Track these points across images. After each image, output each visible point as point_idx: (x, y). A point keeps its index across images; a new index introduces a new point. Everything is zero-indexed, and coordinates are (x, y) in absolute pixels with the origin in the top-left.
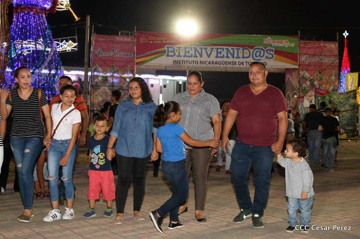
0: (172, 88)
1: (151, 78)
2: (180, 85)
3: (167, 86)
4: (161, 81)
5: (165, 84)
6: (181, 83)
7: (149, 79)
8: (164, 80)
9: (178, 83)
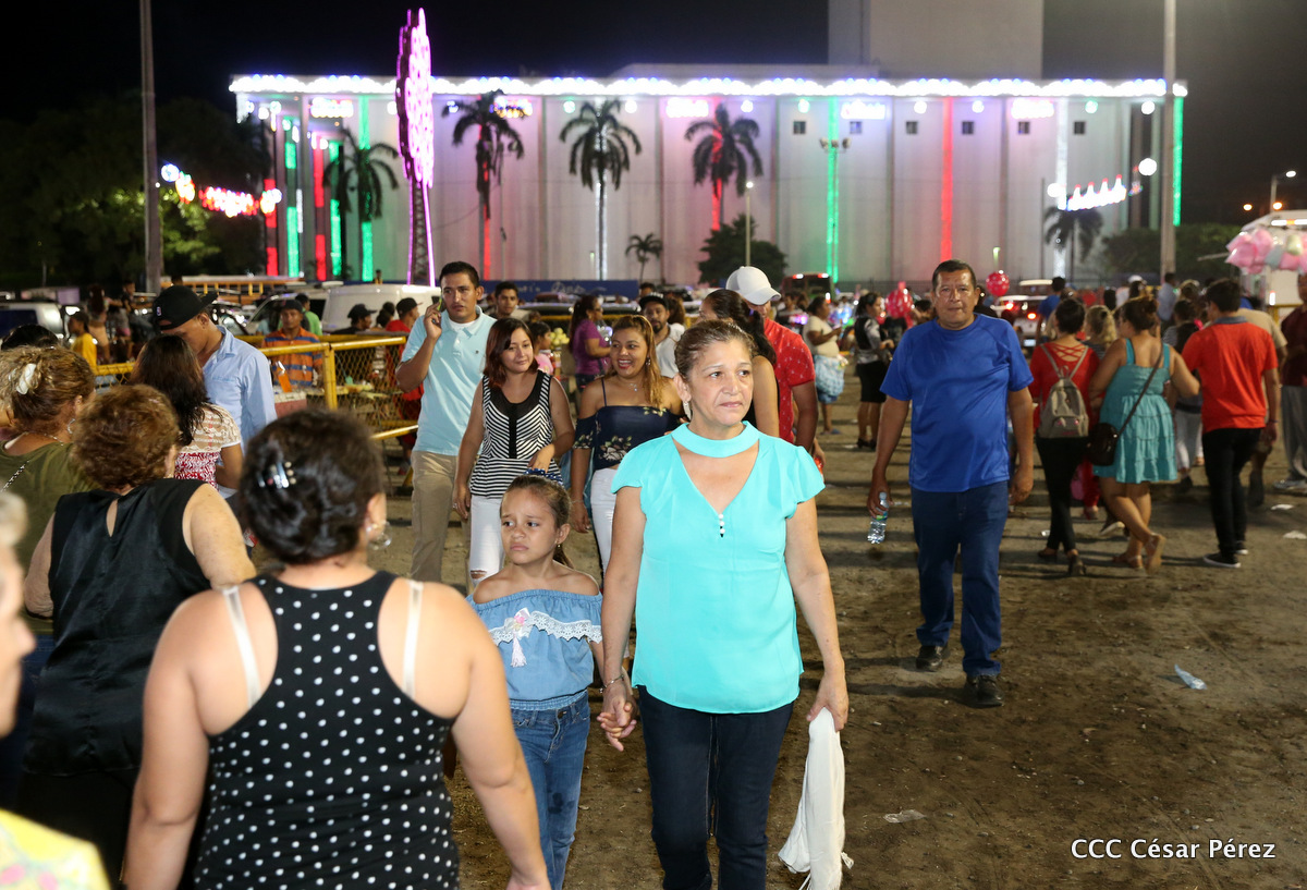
0: (1111, 134)
1: (1020, 96)
2: (1148, 119)
3: (1088, 128)
4: (1063, 103)
5: (1079, 118)
6: (1148, 108)
7: (1009, 101)
8: (1077, 101)
9: (1136, 110)
